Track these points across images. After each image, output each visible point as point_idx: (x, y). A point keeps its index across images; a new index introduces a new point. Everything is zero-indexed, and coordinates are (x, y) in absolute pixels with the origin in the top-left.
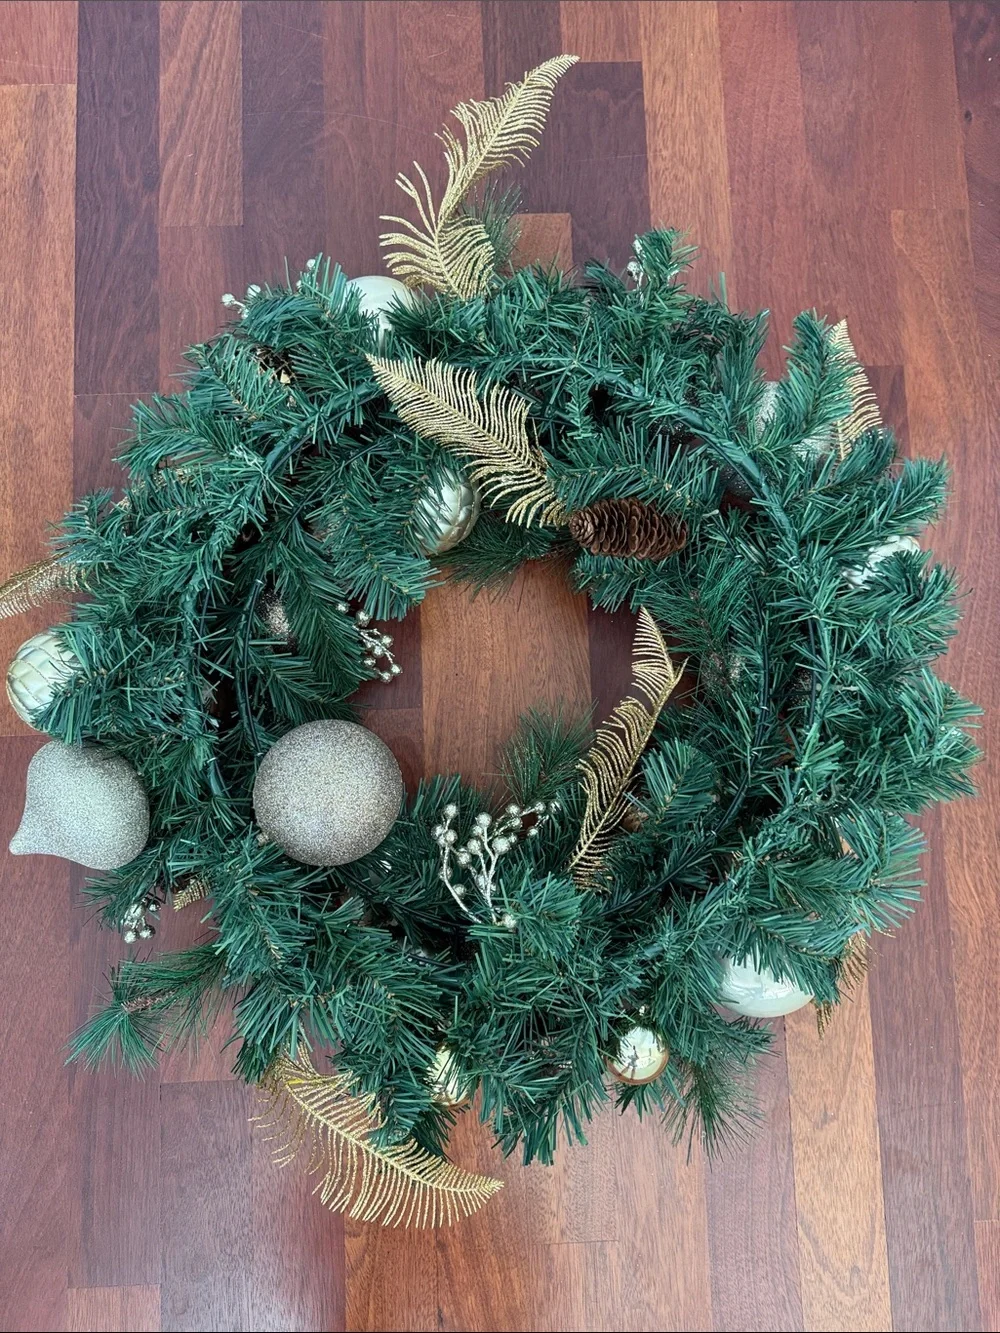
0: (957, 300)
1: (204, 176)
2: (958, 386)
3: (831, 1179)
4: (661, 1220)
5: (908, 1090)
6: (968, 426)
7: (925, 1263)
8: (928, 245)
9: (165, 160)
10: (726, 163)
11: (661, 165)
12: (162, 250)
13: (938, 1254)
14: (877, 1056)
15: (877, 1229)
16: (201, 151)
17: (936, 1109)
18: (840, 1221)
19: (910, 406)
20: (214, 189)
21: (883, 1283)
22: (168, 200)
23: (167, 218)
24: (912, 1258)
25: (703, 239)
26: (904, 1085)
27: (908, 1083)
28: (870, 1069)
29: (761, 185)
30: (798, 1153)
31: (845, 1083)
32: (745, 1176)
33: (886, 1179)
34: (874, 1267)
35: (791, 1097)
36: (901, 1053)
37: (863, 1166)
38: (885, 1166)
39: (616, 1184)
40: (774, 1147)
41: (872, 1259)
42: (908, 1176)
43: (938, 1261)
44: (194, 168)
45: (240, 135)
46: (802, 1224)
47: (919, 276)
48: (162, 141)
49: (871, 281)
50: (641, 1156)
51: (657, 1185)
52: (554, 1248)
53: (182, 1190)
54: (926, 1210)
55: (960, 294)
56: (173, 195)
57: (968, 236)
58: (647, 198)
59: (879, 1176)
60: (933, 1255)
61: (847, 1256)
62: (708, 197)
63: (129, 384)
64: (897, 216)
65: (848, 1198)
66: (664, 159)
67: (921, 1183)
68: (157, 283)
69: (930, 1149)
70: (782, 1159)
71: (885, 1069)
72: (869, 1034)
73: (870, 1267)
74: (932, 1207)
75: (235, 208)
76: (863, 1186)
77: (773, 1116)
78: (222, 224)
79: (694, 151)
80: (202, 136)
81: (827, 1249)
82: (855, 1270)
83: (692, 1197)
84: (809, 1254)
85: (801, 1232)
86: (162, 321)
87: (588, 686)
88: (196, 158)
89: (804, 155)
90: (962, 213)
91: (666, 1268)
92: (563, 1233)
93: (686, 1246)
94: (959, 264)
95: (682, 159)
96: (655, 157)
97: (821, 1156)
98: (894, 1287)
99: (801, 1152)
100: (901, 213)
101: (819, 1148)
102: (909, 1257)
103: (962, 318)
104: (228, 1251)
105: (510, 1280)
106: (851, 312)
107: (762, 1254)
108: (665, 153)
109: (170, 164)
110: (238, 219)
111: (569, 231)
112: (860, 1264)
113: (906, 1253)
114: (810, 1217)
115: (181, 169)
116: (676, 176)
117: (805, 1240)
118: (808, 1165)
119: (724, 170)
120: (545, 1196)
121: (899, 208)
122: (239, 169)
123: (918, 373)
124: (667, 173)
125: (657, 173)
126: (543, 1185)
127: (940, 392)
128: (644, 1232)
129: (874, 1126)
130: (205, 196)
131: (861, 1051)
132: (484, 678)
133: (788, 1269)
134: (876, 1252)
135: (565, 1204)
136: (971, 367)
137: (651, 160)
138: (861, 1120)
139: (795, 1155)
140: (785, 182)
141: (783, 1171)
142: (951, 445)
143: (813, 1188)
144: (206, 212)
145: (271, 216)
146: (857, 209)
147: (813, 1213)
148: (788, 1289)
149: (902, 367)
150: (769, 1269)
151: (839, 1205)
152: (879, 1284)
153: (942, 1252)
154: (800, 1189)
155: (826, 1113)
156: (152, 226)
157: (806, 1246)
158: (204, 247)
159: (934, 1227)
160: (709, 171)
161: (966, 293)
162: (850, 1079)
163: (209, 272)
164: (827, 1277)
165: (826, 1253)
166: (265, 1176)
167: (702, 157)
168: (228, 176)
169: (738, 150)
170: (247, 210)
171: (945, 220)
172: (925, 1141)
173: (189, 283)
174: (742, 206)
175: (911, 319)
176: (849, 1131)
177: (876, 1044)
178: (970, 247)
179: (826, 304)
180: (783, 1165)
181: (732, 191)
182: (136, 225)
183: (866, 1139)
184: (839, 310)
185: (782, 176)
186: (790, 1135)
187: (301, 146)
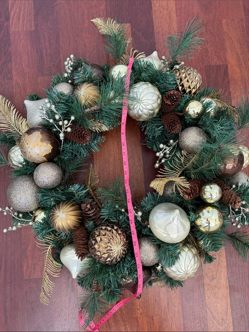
0: (242, 45)
1: (23, 16)
2: (243, 70)
3: (215, 295)
4: (168, 309)
5: (236, 269)
6: (246, 81)
7: (242, 316)
8: (233, 29)
9: (11, 12)
10: (175, 7)
11: (156, 8)
12: (12, 38)
13: (245, 313)
14: (227, 260)
15: (229, 308)
16: (21, 9)
17: (243, 274)
18: (218, 306)
19: (230, 76)
20: (26, 20)
21: (231, 323)
22: (12, 23)
23: (12, 29)
24: (238, 315)
25: (169, 29)
26: (234, 268)
27: (236, 267)
28: (225, 264)
29: (185, 13)
30: (206, 288)
31: (218, 268)
32: (191, 295)
33: (230, 294)
34: (228, 318)
35: (203, 273)
36: (233, 259)
37: (224, 291)
38: (230, 291)
39: (155, 300)
40: (199, 287)
41: (227, 316)
42: (237, 293)
43: (246, 316)
44: (20, 14)
45: (33, 4)
46: (208, 308)
47: (231, 38)
48: (10, 6)
49: (217, 40)
50: (162, 292)
51: (167, 299)
52: (139, 319)
53: (33, 309)
54: (242, 302)
55: (243, 43)
56: (14, 22)
57: (244, 26)
58: (152, 18)
59: (228, 293)
60: (244, 314)
61: (220, 316)
62: (170, 17)
63: (4, 78)
64: (224, 21)
65: (220, 300)
66: (157, 6)
67: (240, 295)
68: (10, 48)
69: (242, 285)
70: (201, 290)
71: (229, 264)
72: (224, 254)
73: (227, 318)
74: (243, 301)
75: (32, 25)
76: (224, 296)
77: (199, 278)
78: (28, 30)
79: (165, 4)
80: (21, 4)
81: (215, 314)
82: (223, 319)
83: (177, 302)
84: (210, 316)
85: (207, 310)
86: (13, 59)
87: (142, 160)
88: (20, 11)
89: (197, 4)
90: (242, 20)
91: (170, 323)
92: (141, 314)
93: (176, 316)
94: (242, 34)
95: (162, 6)
96: (154, 6)
97: (212, 289)
98: (234, 323)
99: (207, 288)
100: (225, 20)
101: (212, 286)
102: (237, 315)
103: (243, 50)
104: (47, 325)
105: (127, 328)
106: (212, 50)
107: (197, 317)
108: (157, 5)
109: (12, 13)
110: (33, 28)
111: (130, 28)
112: (224, 318)
113: (237, 314)
114: (210, 306)
115: (16, 14)
116: (160, 11)
117: (209, 312)
118: (209, 291)
119: (174, 9)
120: (136, 304)
121: (225, 19)
122: (33, 14)
123: (232, 66)
124: (158, 11)
125: (155, 11)
126: (135, 301)
127: (238, 72)
128: (164, 312)
129: (227, 280)
130: (23, 22)
131: (222, 259)
132: (112, 159)
133: (204, 320)
134: (228, 314)
135: (141, 306)
136: (246, 64)
137: (153, 7)
138: (223, 278)
139: (205, 289)
140: (192, 12)
141: (202, 294)
142: (242, 87)
143: (210, 298)
144: (24, 26)
145: (43, 27)
146: (212, 19)
147: (211, 305)
148: (204, 326)
149: (227, 65)
150: (199, 321)
151: (218, 302)
152: (230, 322)
153: (246, 313)
154: (207, 298)
155: (213, 277)
156: (8, 32)
157: (209, 313)
158: (24, 37)
159: (244, 306)
160: (170, 9)
161: (244, 43)
162: (219, 267)
163: (26, 44)
164: (215, 322)
165: (215, 315)
166: (56, 303)
167: (168, 6)
168: (30, 16)
169: (178, 3)
170: (36, 26)
171: (238, 22)
172: (241, 283)
173: (20, 48)
174: (180, 20)
175: (229, 51)
176: (220, 281)
177: (226, 257)
178: (245, 29)
179: (205, 47)
180: (202, 292)
181: (177, 15)
182: (3, 31)
183: (225, 283)
184: (208, 49)
185: (191, 11)
186: (204, 283)
187: (51, 6)
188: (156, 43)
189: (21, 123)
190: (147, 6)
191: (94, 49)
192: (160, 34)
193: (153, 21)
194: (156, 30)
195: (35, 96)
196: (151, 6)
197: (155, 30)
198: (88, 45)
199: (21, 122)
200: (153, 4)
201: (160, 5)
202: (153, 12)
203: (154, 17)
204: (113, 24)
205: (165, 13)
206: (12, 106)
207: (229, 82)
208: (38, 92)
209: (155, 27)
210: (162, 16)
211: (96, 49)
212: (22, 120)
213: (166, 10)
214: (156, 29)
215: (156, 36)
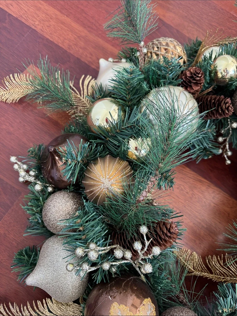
188: (79, 57)
189: (50, 311)
190: (28, 33)
191: (24, 126)
192: (73, 46)
193: (51, 41)
194: (65, 47)
195: (21, 254)
196: (33, 29)
197: (63, 47)
198: (12, 129)
199: (47, 310)
200: (31, 25)
201: (39, 21)
202: (42, 33)
203: (48, 37)
204: (17, 79)
205: (54, 23)
206: (11, 307)
207: (178, 31)
208: (16, 244)
209: (60, 45)
210: (54, 28)
211: (26, 125)
212: (45, 305)
213: (50, 20)
214: (64, 45)
215: (72, 52)
